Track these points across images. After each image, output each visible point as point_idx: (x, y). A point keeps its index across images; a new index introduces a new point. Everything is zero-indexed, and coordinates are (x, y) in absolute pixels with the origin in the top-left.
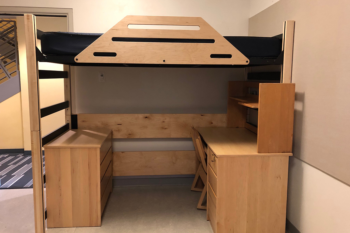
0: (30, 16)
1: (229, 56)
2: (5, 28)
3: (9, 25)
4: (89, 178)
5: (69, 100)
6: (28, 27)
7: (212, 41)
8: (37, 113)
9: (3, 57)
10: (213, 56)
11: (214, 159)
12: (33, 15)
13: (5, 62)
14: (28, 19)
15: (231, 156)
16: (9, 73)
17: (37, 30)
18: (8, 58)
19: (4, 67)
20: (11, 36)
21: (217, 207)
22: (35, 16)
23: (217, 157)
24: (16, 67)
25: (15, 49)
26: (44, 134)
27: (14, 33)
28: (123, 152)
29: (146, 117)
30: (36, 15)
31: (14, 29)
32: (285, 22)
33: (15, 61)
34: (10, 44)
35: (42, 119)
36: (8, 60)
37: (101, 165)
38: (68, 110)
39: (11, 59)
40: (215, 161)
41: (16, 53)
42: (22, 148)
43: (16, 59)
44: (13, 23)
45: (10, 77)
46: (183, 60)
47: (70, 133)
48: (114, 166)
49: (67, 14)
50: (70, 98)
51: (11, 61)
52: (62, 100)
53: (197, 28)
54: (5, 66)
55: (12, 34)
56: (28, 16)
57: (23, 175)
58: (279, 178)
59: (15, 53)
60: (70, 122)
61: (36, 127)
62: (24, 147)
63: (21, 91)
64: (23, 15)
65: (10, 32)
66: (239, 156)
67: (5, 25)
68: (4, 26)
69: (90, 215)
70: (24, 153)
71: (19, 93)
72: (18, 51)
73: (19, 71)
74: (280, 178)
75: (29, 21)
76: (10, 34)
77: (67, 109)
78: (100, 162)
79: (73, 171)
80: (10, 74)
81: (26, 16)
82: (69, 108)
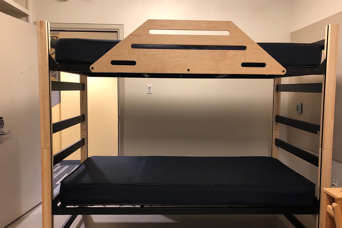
1: (263, 65)
5: (85, 113)
6: (41, 34)
7: (243, 48)
10: (244, 65)
14: (41, 25)
32: (328, 26)
46: (210, 70)
49: (118, 29)
53: (227, 33)
60: (85, 137)
61: (47, 144)
63: (60, 102)
75: (42, 29)
77: (83, 123)
81: (39, 23)
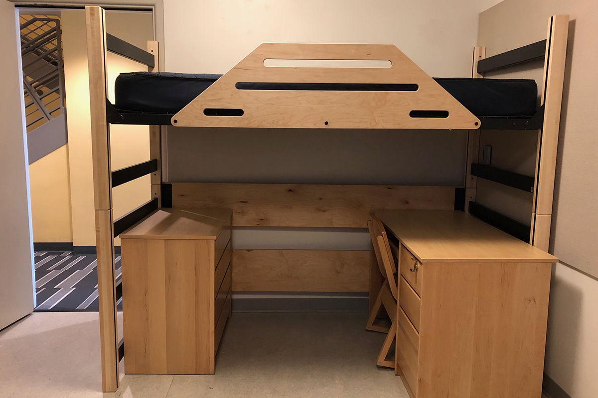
0: (95, 9)
1: (444, 114)
2: (40, 32)
3: (46, 29)
4: (196, 292)
5: (158, 158)
6: (92, 28)
7: (413, 87)
8: (106, 180)
9: (37, 83)
10: (414, 114)
11: (415, 266)
12: (100, 8)
13: (40, 93)
14: (92, 14)
15: (448, 262)
16: (47, 112)
17: (107, 34)
18: (46, 86)
19: (39, 100)
20: (50, 46)
21: (419, 352)
22: (103, 10)
23: (421, 263)
24: (61, 100)
25: (58, 69)
26: (118, 215)
27: (55, 42)
28: (249, 251)
29: (290, 190)
30: (106, 9)
31: (56, 33)
32: (552, 17)
33: (57, 91)
34: (48, 61)
35: (114, 189)
36: (45, 90)
37: (215, 269)
38: (155, 175)
39: (50, 87)
40: (416, 269)
41: (60, 77)
42: (70, 242)
43: (60, 87)
44: (53, 25)
45: (50, 119)
47: (161, 215)
48: (233, 274)
49: (153, 5)
50: (159, 154)
51: (49, 91)
52: (147, 158)
53: (386, 65)
54: (41, 99)
55: (52, 44)
56: (92, 9)
57: (73, 287)
58: (532, 301)
59: (58, 75)
60: (159, 196)
61: (104, 204)
62: (72, 239)
63: (67, 142)
64: (84, 8)
65: (48, 40)
66: (462, 262)
67: (39, 28)
68: (37, 29)
69: (196, 354)
70: (72, 250)
71: (64, 147)
72: (64, 72)
73: (66, 109)
74: (535, 301)
75: (94, 19)
76: (48, 43)
77: (154, 173)
78: (215, 265)
79: (169, 279)
80: (50, 114)
81: (89, 9)
82: (158, 172)
